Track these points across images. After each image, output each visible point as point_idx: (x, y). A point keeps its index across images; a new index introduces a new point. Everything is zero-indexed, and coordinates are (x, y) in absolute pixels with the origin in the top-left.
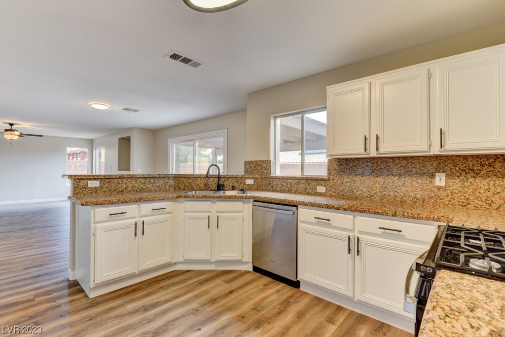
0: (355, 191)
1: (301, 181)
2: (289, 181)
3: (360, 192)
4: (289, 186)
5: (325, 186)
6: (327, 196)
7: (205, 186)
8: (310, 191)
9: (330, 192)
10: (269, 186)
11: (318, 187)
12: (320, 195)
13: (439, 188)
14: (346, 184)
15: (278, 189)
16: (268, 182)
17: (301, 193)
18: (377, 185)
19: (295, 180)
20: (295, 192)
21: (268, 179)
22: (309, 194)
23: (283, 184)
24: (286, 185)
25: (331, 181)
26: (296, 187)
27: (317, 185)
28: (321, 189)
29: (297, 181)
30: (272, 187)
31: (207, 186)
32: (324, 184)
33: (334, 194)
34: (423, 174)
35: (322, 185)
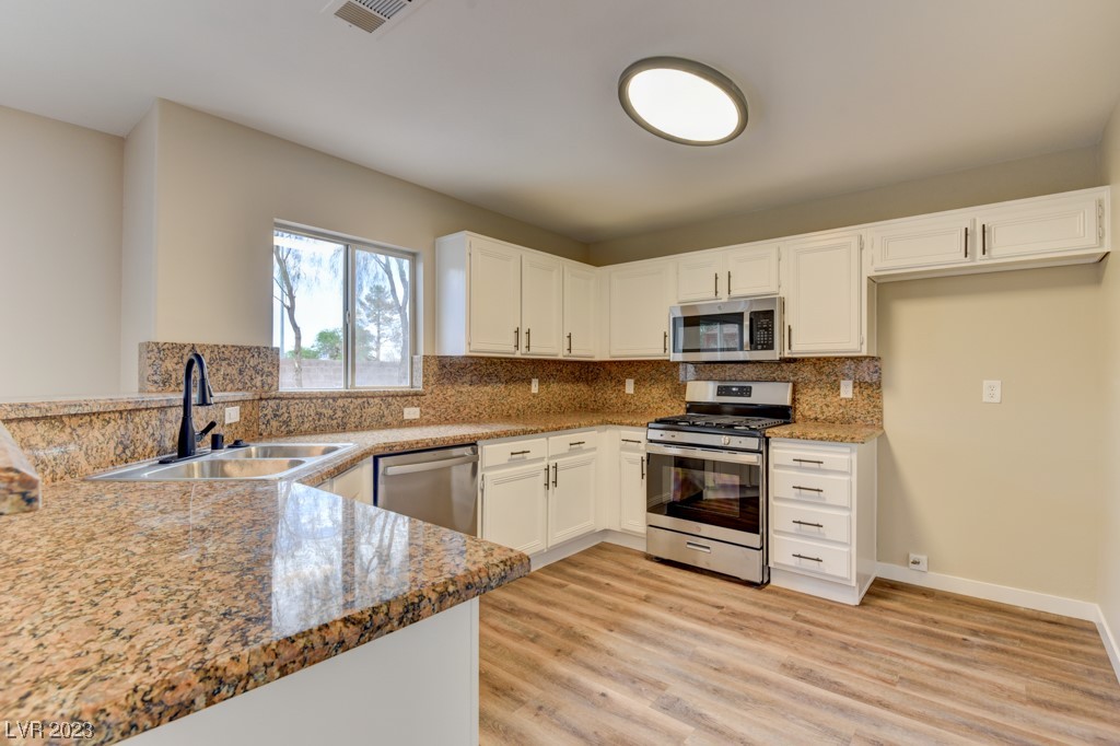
0: (461, 409)
1: (371, 400)
2: (340, 402)
3: (467, 410)
4: (339, 414)
5: (418, 406)
6: (422, 425)
7: (120, 448)
8: (389, 419)
9: (427, 416)
10: (274, 423)
11: (406, 410)
12: (411, 424)
13: (534, 395)
14: (450, 400)
15: (306, 426)
16: (269, 411)
17: (370, 428)
18: (486, 397)
19: (356, 398)
20: (356, 427)
21: (271, 403)
22: (387, 426)
23: (324, 411)
24: (331, 412)
25: (428, 396)
26: (359, 416)
27: (405, 406)
28: (411, 413)
29: (360, 401)
30: (286, 423)
31: (125, 448)
32: (416, 402)
33: (433, 419)
34: (523, 380)
35: (413, 405)
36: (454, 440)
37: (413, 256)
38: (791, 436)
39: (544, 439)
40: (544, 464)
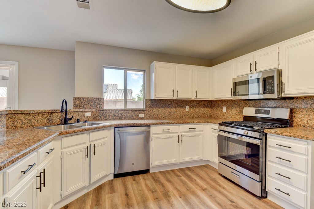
0: (159, 115)
1: (129, 112)
2: (120, 112)
3: (161, 116)
4: (120, 115)
5: (144, 114)
6: (145, 119)
7: (48, 121)
8: (135, 117)
9: (147, 117)
10: (102, 117)
11: (140, 115)
12: (142, 119)
13: (187, 112)
14: (155, 112)
15: (111, 118)
16: (101, 114)
17: (128, 119)
18: (168, 112)
19: (125, 111)
20: (125, 119)
21: (102, 112)
22: (134, 119)
23: (115, 114)
24: (117, 115)
25: (147, 111)
26: (125, 116)
27: (140, 114)
28: (142, 116)
29: (126, 112)
30: (105, 117)
31: (50, 121)
32: (143, 113)
33: (149, 118)
34: (182, 107)
35: (142, 113)
36: (140, 124)
37: (144, 71)
38: (276, 133)
39: (178, 126)
40: (178, 134)
